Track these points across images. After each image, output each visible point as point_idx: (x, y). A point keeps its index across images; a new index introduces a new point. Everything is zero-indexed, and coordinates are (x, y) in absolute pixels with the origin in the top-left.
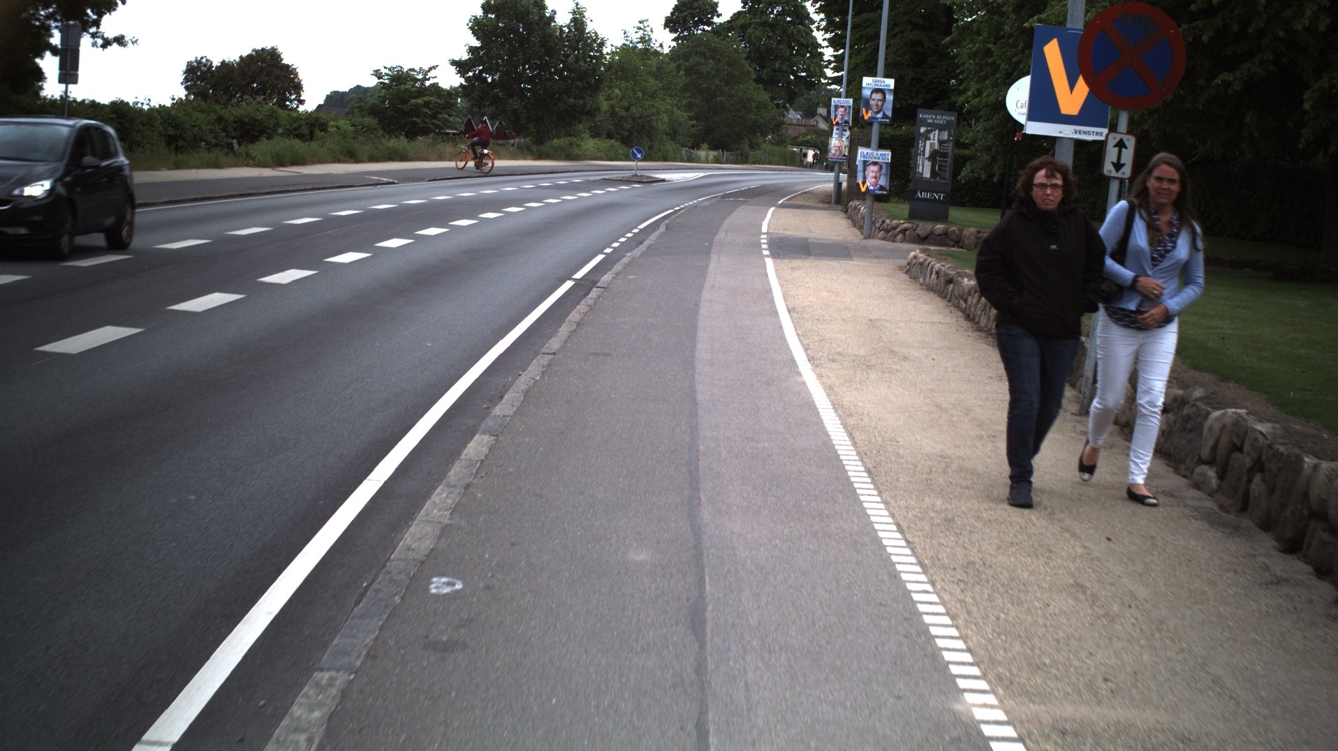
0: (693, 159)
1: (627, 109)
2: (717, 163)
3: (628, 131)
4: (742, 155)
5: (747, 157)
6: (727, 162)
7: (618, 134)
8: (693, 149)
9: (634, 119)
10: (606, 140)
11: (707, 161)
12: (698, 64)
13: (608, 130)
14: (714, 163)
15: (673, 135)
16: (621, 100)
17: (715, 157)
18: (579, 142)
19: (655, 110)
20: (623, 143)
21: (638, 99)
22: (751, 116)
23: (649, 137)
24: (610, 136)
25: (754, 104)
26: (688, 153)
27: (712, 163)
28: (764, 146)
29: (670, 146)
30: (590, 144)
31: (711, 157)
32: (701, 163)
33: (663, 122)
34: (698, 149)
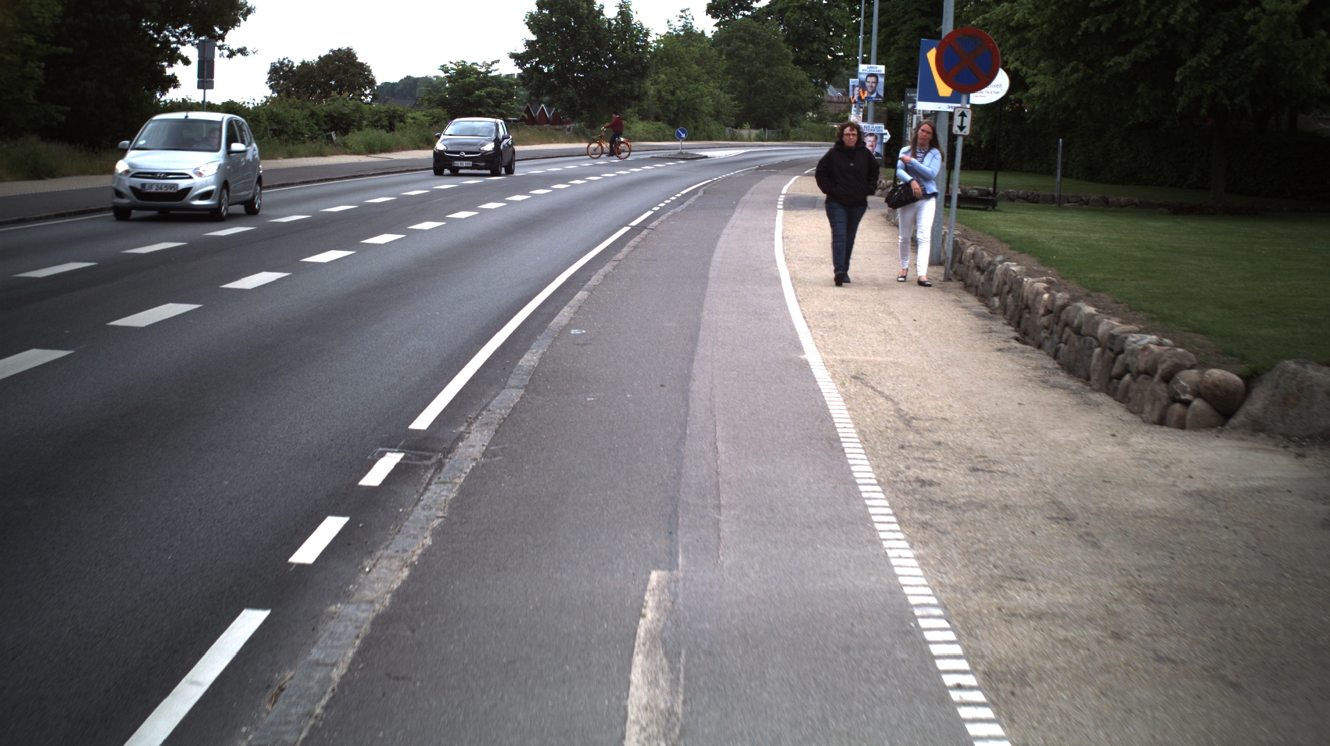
0: (736, 138)
1: (673, 93)
2: (760, 141)
3: (674, 113)
4: (783, 133)
5: (788, 135)
6: (768, 140)
7: (665, 116)
8: (737, 128)
9: (680, 102)
10: (655, 123)
11: (750, 140)
12: (738, 49)
13: (655, 113)
14: (757, 141)
15: (717, 116)
16: (667, 85)
17: (757, 135)
19: (698, 93)
20: (670, 124)
21: (682, 82)
22: (791, 96)
23: (694, 118)
24: (657, 119)
25: (793, 84)
26: (731, 132)
27: (754, 141)
28: (804, 124)
29: (714, 126)
30: (639, 126)
31: (753, 136)
32: (744, 141)
33: (707, 105)
34: (740, 129)
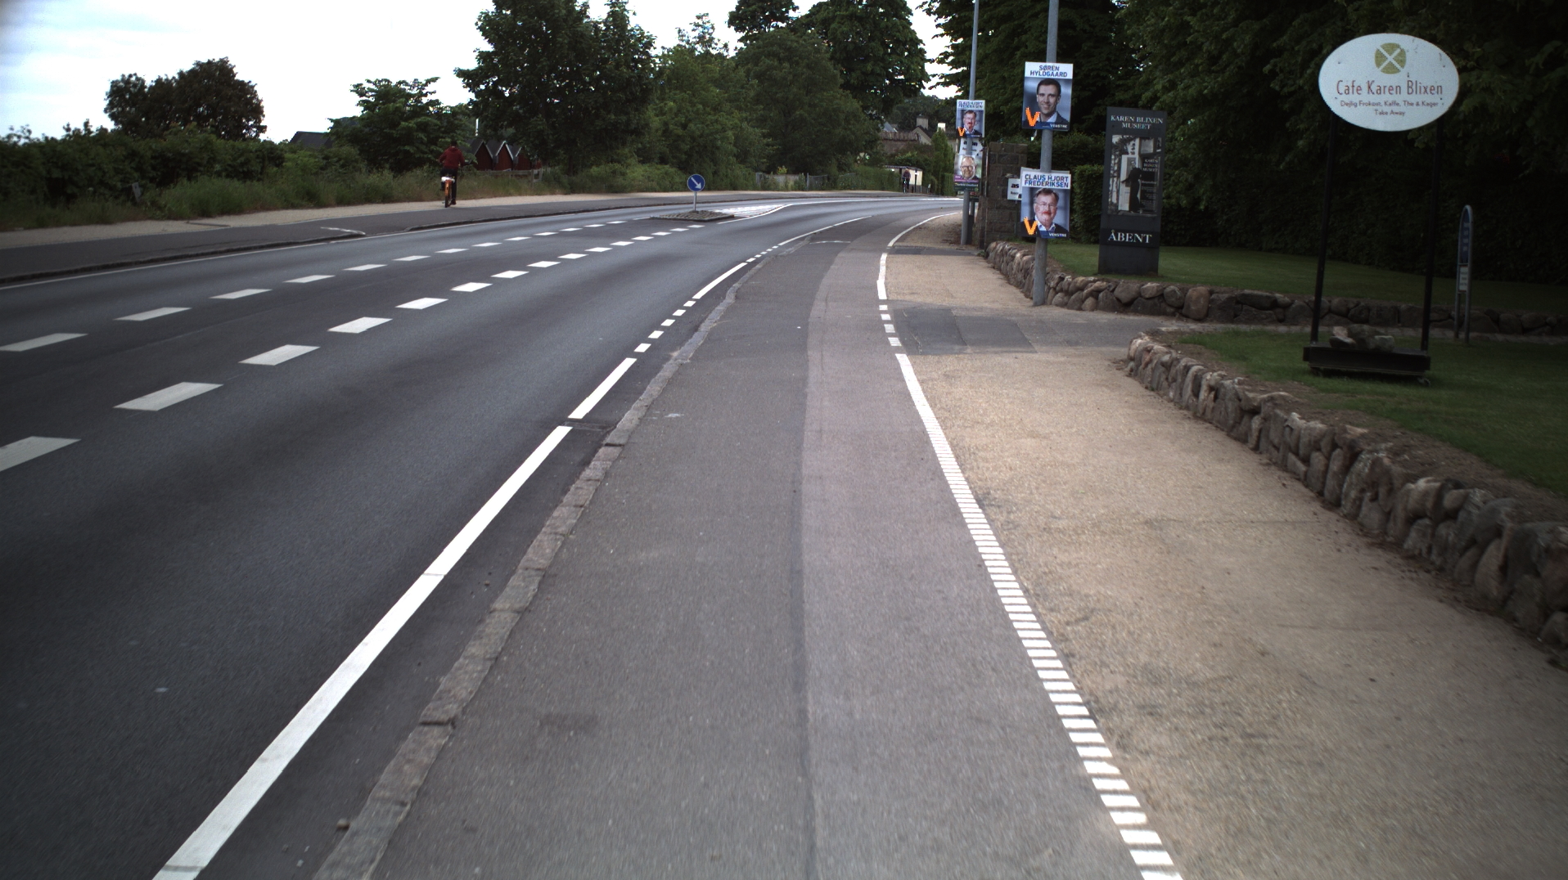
0: (768, 186)
1: (684, 126)
2: (799, 190)
3: (686, 153)
4: (829, 179)
5: (835, 181)
6: (811, 189)
7: (674, 157)
8: (769, 172)
9: (693, 139)
10: (659, 166)
11: (786, 188)
12: (770, 68)
13: (661, 153)
14: (795, 190)
15: (743, 157)
16: (676, 115)
17: (796, 182)
18: (623, 170)
22: (839, 131)
24: (663, 161)
25: (842, 116)
26: (763, 179)
27: (792, 191)
28: (856, 167)
29: (739, 171)
30: (638, 171)
31: (791, 183)
32: (778, 191)
34: (775, 173)
